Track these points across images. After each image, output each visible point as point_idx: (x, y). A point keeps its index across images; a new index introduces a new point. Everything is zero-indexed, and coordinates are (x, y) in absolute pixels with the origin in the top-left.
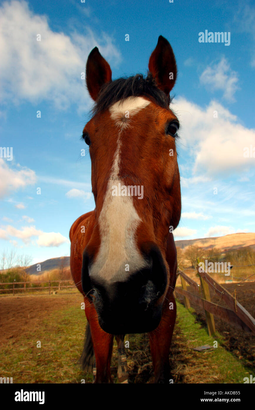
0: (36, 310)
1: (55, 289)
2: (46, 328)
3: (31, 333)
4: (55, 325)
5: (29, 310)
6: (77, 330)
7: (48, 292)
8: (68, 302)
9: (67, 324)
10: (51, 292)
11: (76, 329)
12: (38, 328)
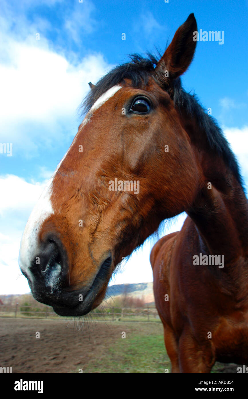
0: (101, 337)
1: (118, 316)
2: (113, 356)
3: (98, 361)
4: (122, 354)
5: (94, 335)
6: (145, 362)
7: (111, 319)
8: (132, 330)
9: (133, 354)
10: (115, 318)
11: (144, 360)
12: (104, 356)
